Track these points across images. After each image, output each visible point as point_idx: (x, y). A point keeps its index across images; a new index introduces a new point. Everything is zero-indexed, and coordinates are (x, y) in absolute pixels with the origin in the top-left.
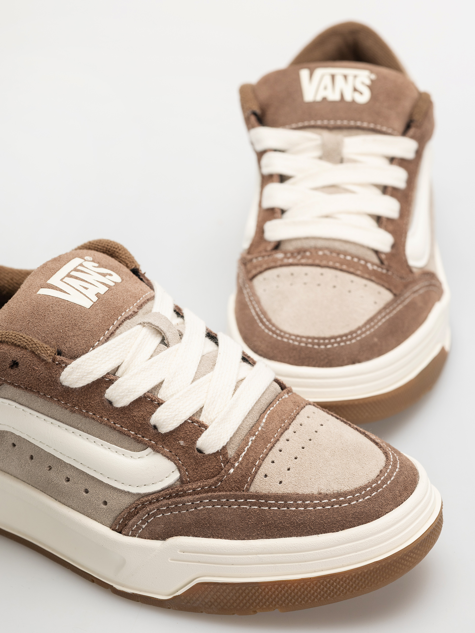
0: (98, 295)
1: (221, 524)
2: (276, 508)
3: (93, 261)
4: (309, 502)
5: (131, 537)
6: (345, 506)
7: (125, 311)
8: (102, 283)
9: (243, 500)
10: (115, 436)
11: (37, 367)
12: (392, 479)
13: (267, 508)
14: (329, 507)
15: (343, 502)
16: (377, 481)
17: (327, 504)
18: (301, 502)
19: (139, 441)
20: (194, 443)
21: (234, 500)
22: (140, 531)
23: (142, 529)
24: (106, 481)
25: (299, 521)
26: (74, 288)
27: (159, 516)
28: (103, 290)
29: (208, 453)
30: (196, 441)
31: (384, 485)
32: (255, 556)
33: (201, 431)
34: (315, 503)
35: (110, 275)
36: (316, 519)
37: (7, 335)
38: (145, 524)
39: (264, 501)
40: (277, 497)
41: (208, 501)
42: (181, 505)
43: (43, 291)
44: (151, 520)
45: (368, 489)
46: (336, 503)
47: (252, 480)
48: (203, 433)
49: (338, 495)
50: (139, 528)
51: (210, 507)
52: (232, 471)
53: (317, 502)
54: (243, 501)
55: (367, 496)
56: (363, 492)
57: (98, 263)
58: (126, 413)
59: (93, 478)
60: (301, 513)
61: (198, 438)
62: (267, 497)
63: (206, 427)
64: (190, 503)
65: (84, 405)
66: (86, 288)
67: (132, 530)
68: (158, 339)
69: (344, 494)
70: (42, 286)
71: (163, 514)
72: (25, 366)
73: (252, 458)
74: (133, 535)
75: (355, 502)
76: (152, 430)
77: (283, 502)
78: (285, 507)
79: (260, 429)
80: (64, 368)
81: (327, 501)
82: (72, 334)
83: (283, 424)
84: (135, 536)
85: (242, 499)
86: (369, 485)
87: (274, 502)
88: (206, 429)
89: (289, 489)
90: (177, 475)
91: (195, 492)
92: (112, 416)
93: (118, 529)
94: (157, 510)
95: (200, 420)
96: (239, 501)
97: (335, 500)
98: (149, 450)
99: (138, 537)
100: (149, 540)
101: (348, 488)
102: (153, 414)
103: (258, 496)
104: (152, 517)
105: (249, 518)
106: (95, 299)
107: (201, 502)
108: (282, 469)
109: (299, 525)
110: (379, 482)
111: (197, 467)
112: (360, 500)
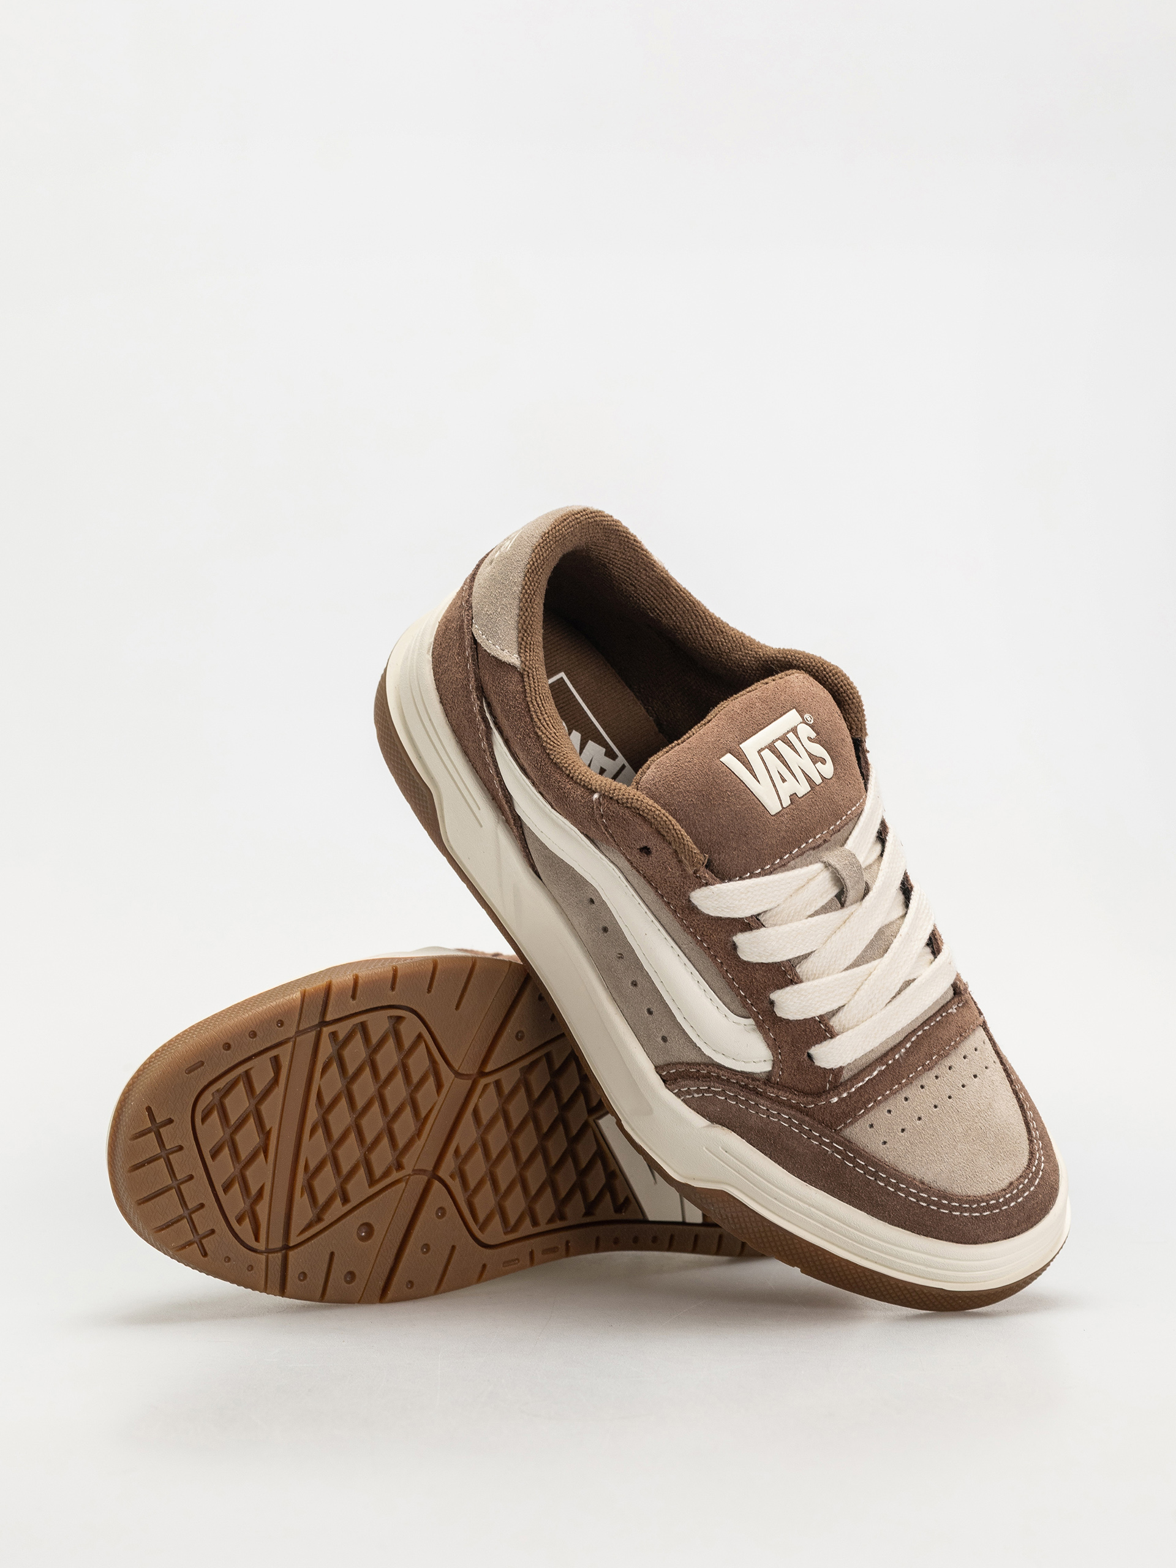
0: (793, 797)
1: (787, 1150)
2: (862, 1172)
3: (812, 727)
4: (904, 1186)
5: (674, 1096)
6: (943, 1212)
7: (815, 838)
8: (807, 777)
9: (828, 1141)
10: (721, 983)
11: (672, 869)
12: (1019, 1200)
13: (852, 1165)
14: (924, 1204)
15: (944, 1206)
16: (999, 1198)
17: (924, 1200)
18: (895, 1181)
19: (745, 1005)
20: (809, 1048)
21: (818, 1135)
22: (688, 1097)
23: (691, 1096)
24: (680, 1019)
25: (880, 1201)
26: (769, 772)
27: (720, 1097)
28: (803, 788)
29: (818, 1065)
30: (812, 1046)
31: (1004, 1205)
32: (807, 1206)
33: (825, 1038)
34: (911, 1191)
35: (824, 761)
36: (900, 1210)
37: (656, 815)
38: (698, 1094)
39: (852, 1155)
40: (871, 1160)
41: (787, 1117)
42: (753, 1103)
43: (729, 759)
44: (708, 1095)
45: (982, 1204)
46: (934, 1203)
47: (852, 1123)
48: (825, 1040)
49: (943, 1195)
50: (688, 1092)
51: (787, 1125)
52: (835, 1100)
53: (914, 1191)
54: (828, 1143)
55: (977, 1212)
56: (975, 1206)
57: (818, 734)
58: (747, 969)
59: (666, 1006)
60: (889, 1193)
61: (817, 1043)
62: (859, 1153)
63: (833, 1036)
64: (765, 1108)
65: (702, 933)
66: (784, 780)
67: (680, 1090)
68: (834, 891)
69: (951, 1198)
70: (731, 751)
71: (726, 1099)
72: (658, 860)
73: (866, 1096)
74: (678, 1095)
75: (958, 1213)
76: (766, 1004)
77: (873, 1170)
78: (872, 1177)
79: (897, 1057)
80: (703, 886)
81: (926, 1196)
82: (734, 845)
83: (928, 1062)
84: (679, 1097)
85: (828, 1139)
86: (986, 1198)
87: (863, 1163)
88: (831, 1038)
89: (891, 1158)
90: (767, 1067)
91: (777, 1101)
92: (729, 962)
93: (664, 1076)
94: (723, 1090)
95: (831, 1024)
96: (824, 1139)
97: (936, 1199)
98: (751, 1021)
99: (682, 1100)
100: (693, 1111)
101: (960, 1191)
102: (779, 989)
103: (848, 1144)
104: (711, 1093)
105: (824, 1165)
106: (786, 802)
107: (778, 1113)
108: (895, 1127)
109: (878, 1205)
110: (1001, 1200)
111: (796, 1074)
112: (966, 1214)
